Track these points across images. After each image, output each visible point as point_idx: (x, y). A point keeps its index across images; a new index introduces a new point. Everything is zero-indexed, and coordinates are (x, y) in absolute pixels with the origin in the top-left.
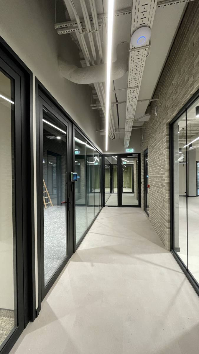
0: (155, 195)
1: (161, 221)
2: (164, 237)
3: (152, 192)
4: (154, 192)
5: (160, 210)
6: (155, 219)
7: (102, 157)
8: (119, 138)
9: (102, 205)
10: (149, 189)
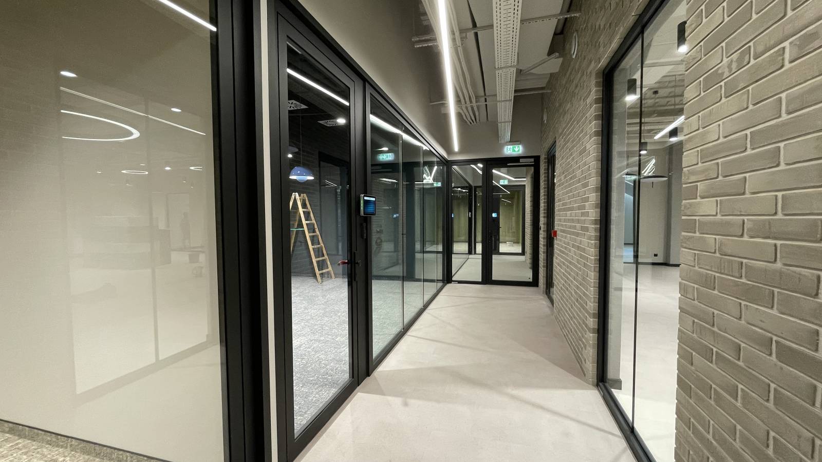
0: (567, 255)
1: (578, 315)
2: (583, 353)
3: (562, 247)
4: (566, 248)
5: (578, 287)
6: (567, 311)
7: (445, 168)
8: (487, 119)
9: (445, 279)
10: (555, 241)
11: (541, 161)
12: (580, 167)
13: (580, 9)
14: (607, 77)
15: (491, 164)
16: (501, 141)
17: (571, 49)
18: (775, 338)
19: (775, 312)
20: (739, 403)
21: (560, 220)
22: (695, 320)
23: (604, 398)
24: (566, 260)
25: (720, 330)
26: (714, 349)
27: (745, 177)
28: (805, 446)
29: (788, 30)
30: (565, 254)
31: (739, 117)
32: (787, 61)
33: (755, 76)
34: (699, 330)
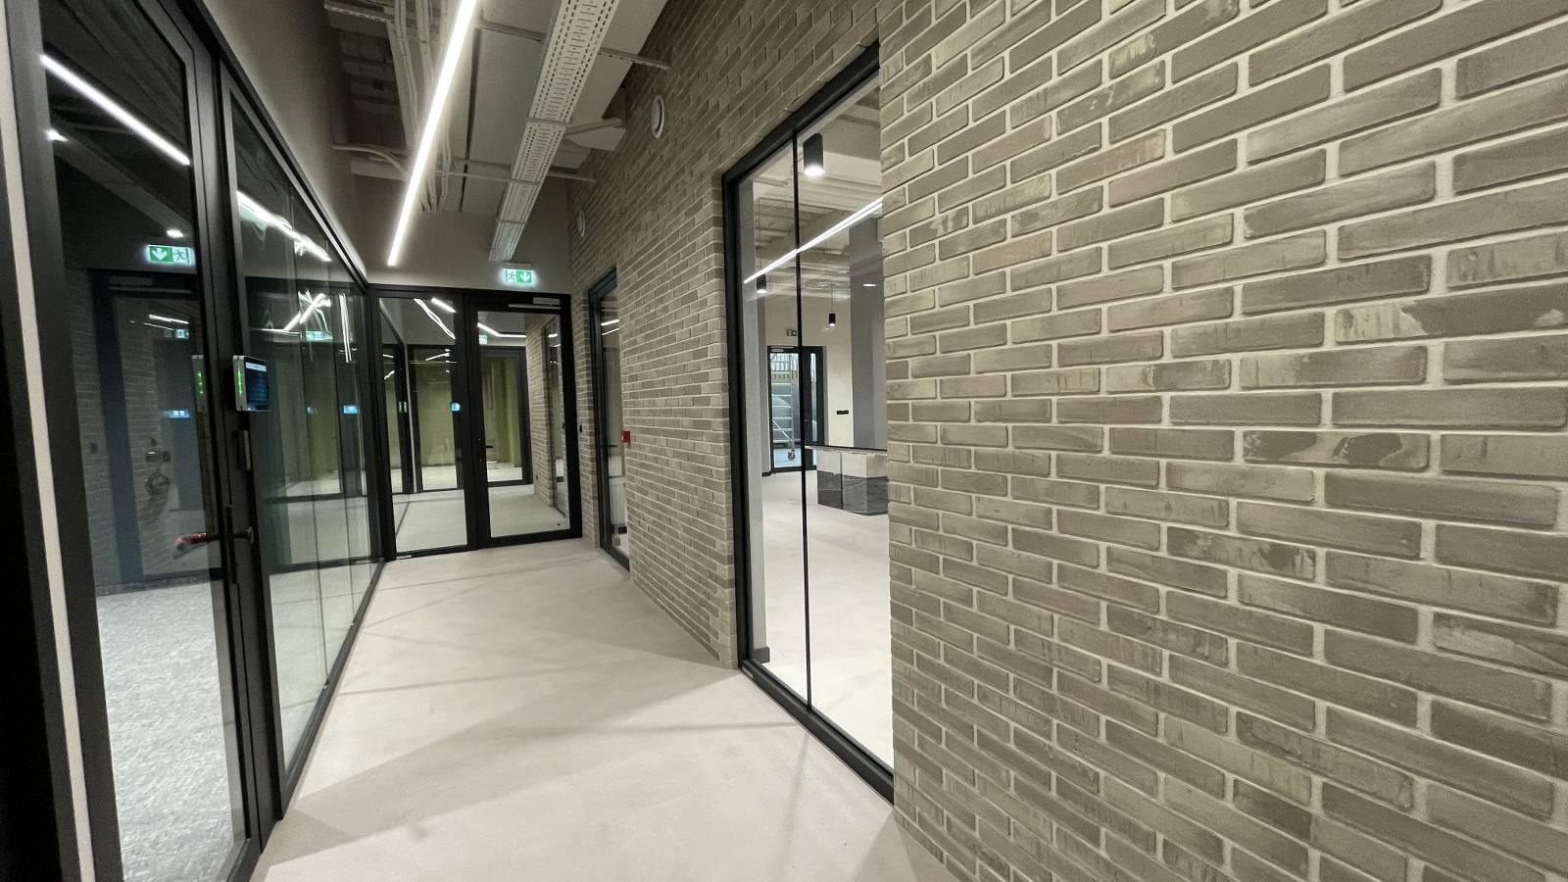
0: (659, 470)
2: (710, 623)
3: (646, 458)
4: (655, 459)
6: (664, 565)
7: (362, 299)
8: (460, 209)
9: (380, 553)
10: (626, 449)
11: (573, 306)
12: (682, 324)
13: (668, 61)
14: (732, 186)
15: (474, 302)
16: (494, 257)
17: (648, 120)
18: (1010, 527)
19: (1009, 499)
20: (975, 609)
21: (638, 412)
22: (914, 528)
23: (757, 681)
24: (659, 479)
25: (947, 532)
26: (941, 557)
27: (969, 355)
28: (1046, 625)
29: (1010, 202)
30: (655, 469)
31: (959, 286)
32: (1009, 235)
33: (976, 242)
34: (919, 539)
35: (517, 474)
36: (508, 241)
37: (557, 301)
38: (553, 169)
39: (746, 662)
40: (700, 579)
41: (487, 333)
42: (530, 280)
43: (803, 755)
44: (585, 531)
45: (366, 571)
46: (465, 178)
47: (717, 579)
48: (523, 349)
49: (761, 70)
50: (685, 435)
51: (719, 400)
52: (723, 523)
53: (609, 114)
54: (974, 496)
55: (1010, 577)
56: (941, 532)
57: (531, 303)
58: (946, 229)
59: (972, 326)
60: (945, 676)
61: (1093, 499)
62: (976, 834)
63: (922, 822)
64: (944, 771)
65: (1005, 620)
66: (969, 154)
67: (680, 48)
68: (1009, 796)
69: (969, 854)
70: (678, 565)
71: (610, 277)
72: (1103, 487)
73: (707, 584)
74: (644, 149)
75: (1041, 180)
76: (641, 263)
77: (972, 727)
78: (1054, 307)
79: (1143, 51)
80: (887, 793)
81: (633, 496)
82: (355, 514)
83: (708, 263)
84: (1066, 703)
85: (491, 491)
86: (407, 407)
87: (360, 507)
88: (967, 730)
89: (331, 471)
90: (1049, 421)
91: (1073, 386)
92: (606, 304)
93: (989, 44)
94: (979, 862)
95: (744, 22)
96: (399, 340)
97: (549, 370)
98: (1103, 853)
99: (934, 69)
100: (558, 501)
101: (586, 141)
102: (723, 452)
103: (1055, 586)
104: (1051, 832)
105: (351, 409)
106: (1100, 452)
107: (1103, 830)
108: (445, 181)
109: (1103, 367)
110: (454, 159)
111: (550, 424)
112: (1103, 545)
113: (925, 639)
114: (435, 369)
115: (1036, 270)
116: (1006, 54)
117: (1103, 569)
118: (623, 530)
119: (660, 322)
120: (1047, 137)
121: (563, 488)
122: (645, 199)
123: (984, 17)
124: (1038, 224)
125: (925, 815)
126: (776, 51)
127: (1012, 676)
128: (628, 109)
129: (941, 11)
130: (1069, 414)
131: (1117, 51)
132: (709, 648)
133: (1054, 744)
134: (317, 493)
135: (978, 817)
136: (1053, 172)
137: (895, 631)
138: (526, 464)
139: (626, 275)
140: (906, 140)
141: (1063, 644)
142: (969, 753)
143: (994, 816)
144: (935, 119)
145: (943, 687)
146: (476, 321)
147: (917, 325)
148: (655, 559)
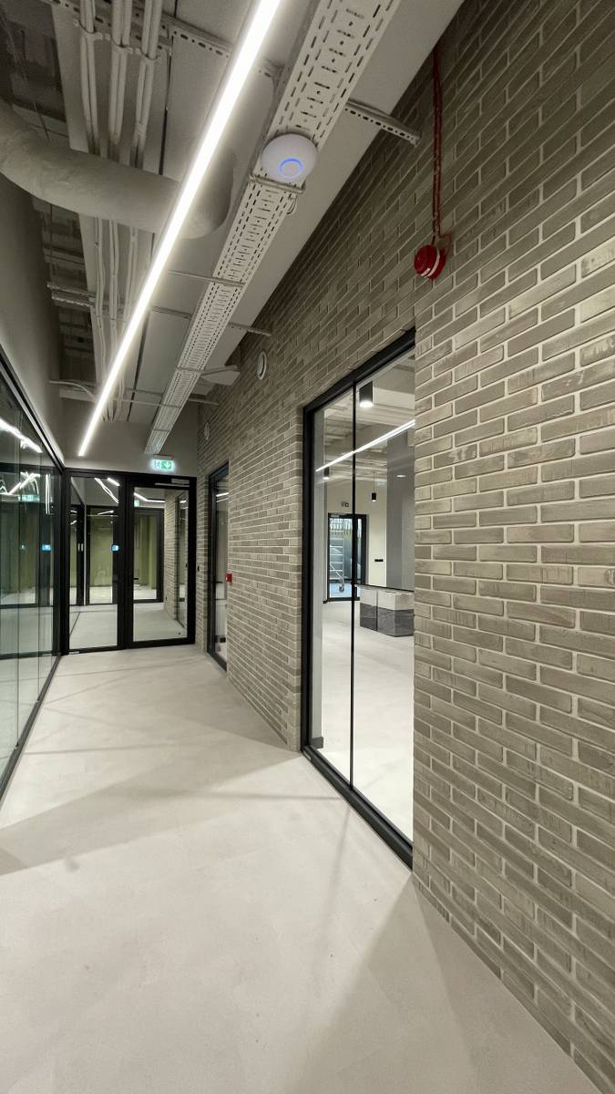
0: (252, 604)
1: (273, 674)
2: (282, 717)
3: (242, 594)
4: (249, 596)
5: (272, 642)
6: (252, 671)
7: (60, 477)
8: (128, 420)
9: (58, 649)
10: (229, 586)
11: (198, 485)
12: (271, 505)
13: (270, 330)
14: (309, 415)
15: (133, 481)
16: (148, 452)
17: (256, 368)
18: (504, 674)
19: (503, 654)
20: (477, 732)
21: (238, 562)
22: (432, 666)
23: (313, 762)
24: (250, 610)
25: (456, 672)
26: (452, 690)
27: (476, 547)
28: (531, 751)
29: (507, 444)
30: (248, 602)
31: (468, 498)
32: (506, 466)
33: (481, 469)
34: (436, 675)
35: (153, 594)
36: (157, 442)
37: (187, 482)
38: (192, 396)
39: (306, 748)
40: (276, 684)
41: (140, 499)
42: (170, 468)
43: (346, 824)
44: (197, 640)
45: (48, 661)
46: (131, 404)
47: (288, 685)
48: (163, 510)
49: (332, 342)
50: (271, 581)
51: (295, 560)
52: (295, 646)
53: (228, 363)
54: (478, 648)
55: (504, 712)
56: (452, 672)
57: (170, 482)
58: (460, 458)
59: (478, 527)
60: (455, 780)
61: (568, 662)
62: (475, 903)
63: (434, 888)
64: (451, 851)
65: (500, 743)
66: (478, 409)
67: (279, 323)
68: (501, 879)
69: (470, 919)
70: (262, 672)
71: (224, 468)
72: (575, 654)
73: (280, 688)
74: (251, 386)
75: (530, 431)
76: (246, 461)
77: (473, 821)
78: (539, 520)
79: (605, 349)
80: (408, 862)
81: (231, 619)
82: (45, 619)
83: (291, 465)
84: (544, 812)
85: (135, 605)
86: (83, 547)
87: (48, 614)
88: (470, 822)
89: (30, 588)
90: (535, 601)
91: (553, 577)
92: (221, 484)
93: (493, 337)
94: (476, 926)
95: (323, 308)
96: (82, 503)
97: (179, 526)
98: (574, 934)
99: (454, 350)
100: (180, 616)
101: (214, 379)
102: (296, 595)
103: (538, 722)
104: (533, 909)
105: (47, 547)
106: (573, 628)
107: (575, 916)
108: (119, 405)
109: (576, 567)
110: (126, 389)
111: (177, 563)
112: (575, 697)
113: (439, 750)
114: (104, 520)
115: (525, 493)
116: (505, 343)
117: (575, 715)
118: (223, 640)
119: (257, 502)
120: (535, 402)
121: (184, 606)
122: (251, 418)
123: (490, 318)
124: (527, 461)
125: (435, 882)
126: (344, 330)
127: (504, 786)
128: (242, 359)
129: (459, 312)
130: (549, 597)
131: (586, 348)
132: (280, 735)
133: (536, 842)
134: (21, 603)
135: (476, 891)
136: (539, 426)
137: (417, 740)
138: (160, 588)
139: (236, 467)
140: (432, 396)
141: (544, 767)
142: (469, 840)
143: (488, 890)
144: (454, 384)
145: (452, 787)
146: (134, 491)
147: (438, 523)
148: (245, 666)
